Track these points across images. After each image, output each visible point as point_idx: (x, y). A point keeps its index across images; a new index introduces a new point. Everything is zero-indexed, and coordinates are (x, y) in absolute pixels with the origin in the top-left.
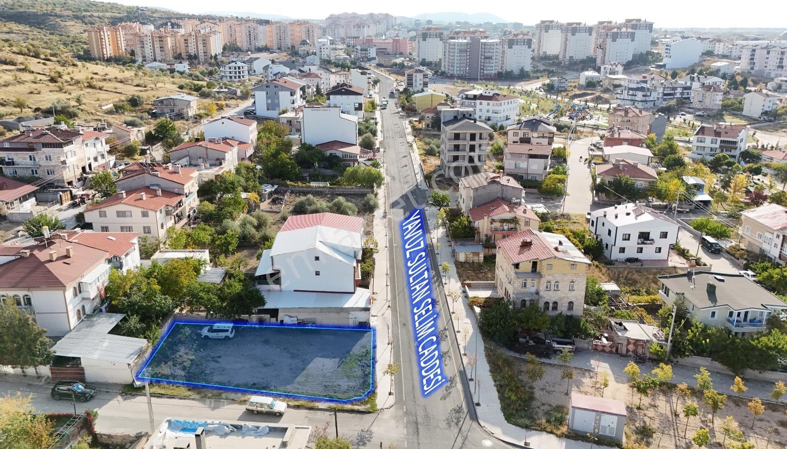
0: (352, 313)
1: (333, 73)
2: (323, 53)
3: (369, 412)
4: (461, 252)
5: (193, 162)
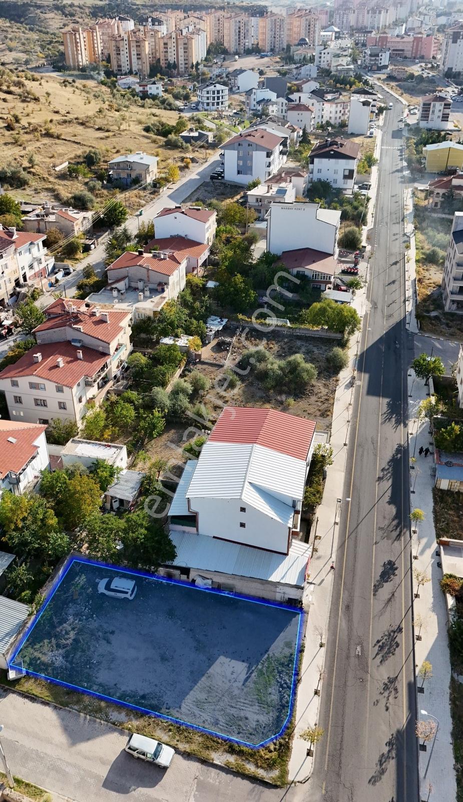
0: (281, 587)
2: (322, 59)
3: (276, 787)
4: (445, 478)
5: (133, 285)
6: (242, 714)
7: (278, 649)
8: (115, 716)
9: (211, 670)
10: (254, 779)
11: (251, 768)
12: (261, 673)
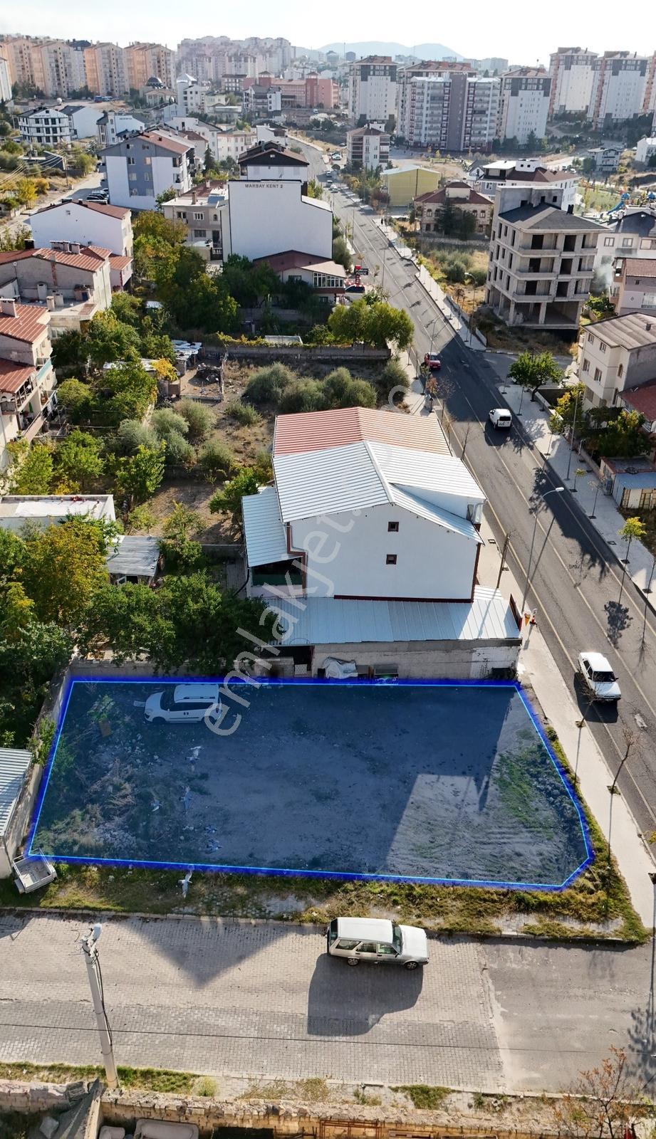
0: (480, 650)
1: (223, 132)
3: (631, 945)
4: (636, 488)
5: (27, 293)
6: (508, 850)
7: (509, 742)
8: (275, 905)
9: (414, 797)
10: (587, 943)
11: (572, 927)
12: (503, 784)
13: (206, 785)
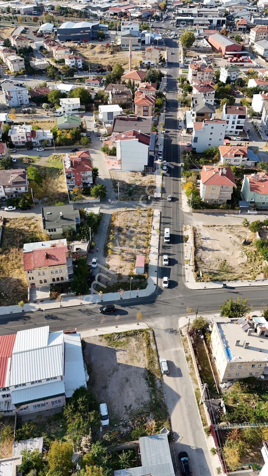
3: (153, 330)
6: (135, 346)
7: (104, 344)
8: (159, 385)
9: (124, 363)
10: (154, 336)
11: (151, 338)
12: (117, 346)
13: (128, 406)
